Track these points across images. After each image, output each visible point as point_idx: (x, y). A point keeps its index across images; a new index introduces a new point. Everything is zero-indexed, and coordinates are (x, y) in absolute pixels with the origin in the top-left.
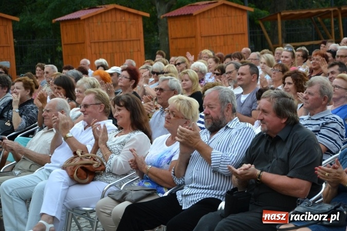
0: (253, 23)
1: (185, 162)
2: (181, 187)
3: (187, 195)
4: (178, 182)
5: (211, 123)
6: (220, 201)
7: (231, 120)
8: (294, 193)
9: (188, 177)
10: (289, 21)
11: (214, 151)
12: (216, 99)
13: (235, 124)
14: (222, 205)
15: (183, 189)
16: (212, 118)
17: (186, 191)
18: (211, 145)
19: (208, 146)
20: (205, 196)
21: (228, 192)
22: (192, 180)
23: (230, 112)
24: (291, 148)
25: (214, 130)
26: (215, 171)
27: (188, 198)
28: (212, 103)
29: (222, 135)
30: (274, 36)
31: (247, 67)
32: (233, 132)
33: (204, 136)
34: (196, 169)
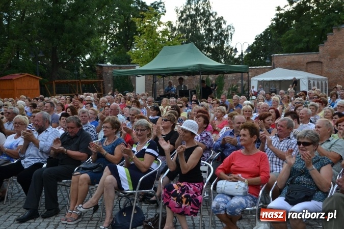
0: (42, 85)
1: (26, 146)
2: (23, 158)
3: (26, 162)
4: (21, 156)
5: (38, 128)
6: (44, 164)
7: (48, 127)
8: (80, 159)
9: (27, 153)
10: (58, 84)
11: (41, 142)
12: (40, 118)
13: (50, 129)
14: (45, 166)
15: (24, 159)
16: (39, 126)
17: (26, 160)
18: (39, 139)
19: (37, 139)
20: (36, 162)
21: (48, 159)
22: (29, 155)
23: (47, 123)
24: (81, 139)
25: (40, 131)
26: (41, 151)
27: (27, 163)
28: (39, 119)
29: (44, 134)
30: (51, 90)
31: (49, 104)
32: (50, 133)
33: (35, 134)
34: (31, 150)
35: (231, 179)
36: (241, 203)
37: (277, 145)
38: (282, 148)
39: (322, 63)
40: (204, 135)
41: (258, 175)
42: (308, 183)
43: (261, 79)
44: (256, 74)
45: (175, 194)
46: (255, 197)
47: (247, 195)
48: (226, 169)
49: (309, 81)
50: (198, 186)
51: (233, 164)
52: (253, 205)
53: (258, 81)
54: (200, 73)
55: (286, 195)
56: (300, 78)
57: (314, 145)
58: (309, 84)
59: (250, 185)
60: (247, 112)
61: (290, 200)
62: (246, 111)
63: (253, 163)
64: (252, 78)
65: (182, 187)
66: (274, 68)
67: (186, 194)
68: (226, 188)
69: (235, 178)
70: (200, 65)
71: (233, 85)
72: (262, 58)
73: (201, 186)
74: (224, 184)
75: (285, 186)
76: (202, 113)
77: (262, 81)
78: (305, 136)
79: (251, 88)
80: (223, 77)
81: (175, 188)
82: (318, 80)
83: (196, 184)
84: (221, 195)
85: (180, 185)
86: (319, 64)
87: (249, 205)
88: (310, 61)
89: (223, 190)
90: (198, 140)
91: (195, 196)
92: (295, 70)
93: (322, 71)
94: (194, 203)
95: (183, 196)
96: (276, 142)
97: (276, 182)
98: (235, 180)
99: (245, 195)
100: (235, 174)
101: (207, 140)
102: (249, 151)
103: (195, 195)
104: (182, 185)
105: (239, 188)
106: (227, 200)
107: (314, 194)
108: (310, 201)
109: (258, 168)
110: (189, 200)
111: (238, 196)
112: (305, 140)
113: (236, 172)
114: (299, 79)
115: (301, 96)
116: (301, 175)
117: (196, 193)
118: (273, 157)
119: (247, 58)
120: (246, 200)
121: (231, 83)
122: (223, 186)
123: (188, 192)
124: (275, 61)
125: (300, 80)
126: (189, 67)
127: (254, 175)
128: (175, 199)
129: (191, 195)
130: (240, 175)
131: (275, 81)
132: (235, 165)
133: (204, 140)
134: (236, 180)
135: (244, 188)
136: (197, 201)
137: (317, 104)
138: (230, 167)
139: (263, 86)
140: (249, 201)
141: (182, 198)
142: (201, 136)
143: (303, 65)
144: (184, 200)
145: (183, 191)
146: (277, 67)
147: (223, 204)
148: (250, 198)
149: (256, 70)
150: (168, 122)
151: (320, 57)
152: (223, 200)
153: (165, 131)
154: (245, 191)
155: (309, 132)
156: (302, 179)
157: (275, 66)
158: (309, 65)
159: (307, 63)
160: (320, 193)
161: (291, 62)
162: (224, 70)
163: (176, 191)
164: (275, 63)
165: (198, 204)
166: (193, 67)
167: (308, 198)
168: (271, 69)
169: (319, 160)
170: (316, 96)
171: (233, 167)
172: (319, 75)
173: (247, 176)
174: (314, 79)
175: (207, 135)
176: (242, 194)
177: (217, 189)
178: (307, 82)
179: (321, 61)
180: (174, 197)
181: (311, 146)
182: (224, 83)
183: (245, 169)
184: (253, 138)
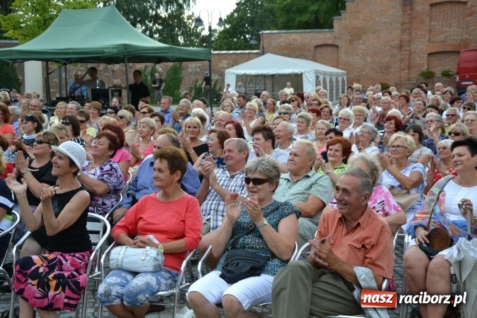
35: (135, 244)
36: (148, 284)
37: (225, 184)
38: (233, 188)
39: (337, 47)
40: (107, 167)
41: (183, 236)
42: (258, 247)
43: (242, 72)
44: (235, 63)
45: (35, 275)
46: (174, 272)
47: (161, 270)
48: (130, 227)
49: (317, 77)
50: (81, 257)
51: (141, 218)
52: (171, 287)
53: (238, 76)
54: (126, 60)
55: (223, 268)
56: (302, 71)
57: (271, 183)
58: (316, 82)
59: (167, 254)
60: (191, 129)
61: (227, 275)
62: (190, 127)
63: (173, 216)
64: (227, 71)
65: (50, 262)
66: (263, 53)
67: (56, 272)
68: (125, 260)
69: (142, 242)
70: (125, 45)
71: (197, 82)
72: (247, 36)
73: (86, 258)
74: (122, 252)
75: (224, 253)
76: (111, 129)
77: (243, 75)
78: (257, 168)
79: (226, 87)
80: (180, 67)
81: (35, 264)
82: (331, 74)
83: (77, 255)
84: (116, 272)
85: (46, 258)
86: (333, 48)
87: (163, 287)
88: (320, 43)
89: (120, 262)
90: (96, 177)
91: (74, 276)
92: (297, 57)
93: (338, 61)
94: (70, 288)
95: (50, 276)
96: (224, 179)
97: (211, 247)
98: (141, 245)
99: (156, 271)
100: (144, 234)
101: (111, 175)
102: (168, 196)
103: (75, 273)
104: (51, 256)
105: (148, 258)
106: (126, 280)
107: (265, 264)
108: (259, 275)
109: (182, 223)
110: (62, 282)
111: (146, 272)
112: (257, 176)
113: (146, 231)
114: (301, 74)
115: (293, 101)
116: (248, 234)
117: (77, 270)
118: (219, 204)
119: (222, 36)
120: (157, 279)
121: (193, 78)
122: (120, 257)
123: (61, 269)
124: (265, 42)
125: (304, 75)
126: (107, 48)
127: (175, 236)
128: (35, 282)
129: (66, 274)
130: (151, 236)
131: (264, 76)
132: (144, 220)
133: (106, 176)
134: (144, 244)
135: (156, 259)
136: (77, 284)
137: (310, 116)
138: (136, 223)
139: (245, 83)
140: (163, 281)
141: (49, 280)
142: (101, 169)
143: (310, 50)
144: (53, 283)
145: (51, 268)
146: (267, 52)
147: (118, 287)
148: (167, 275)
149: (234, 56)
150: (44, 145)
151: (335, 37)
152: (119, 280)
153: (39, 162)
154: (156, 263)
155: (263, 162)
156: (250, 240)
157: (265, 50)
158: (318, 49)
159: (316, 47)
160: (276, 262)
161: (290, 45)
162: (169, 55)
163: (38, 268)
164: (265, 46)
165: (78, 289)
166: (114, 48)
167: (255, 272)
168: (258, 55)
169: (278, 208)
170: (316, 102)
171: (141, 223)
172: (333, 66)
173: (163, 237)
174: (325, 74)
175: (112, 168)
176: (151, 269)
177: (111, 262)
178: (314, 78)
179: (337, 44)
180: (33, 279)
181: (266, 185)
182: (182, 78)
183: (161, 227)
184: (175, 176)
